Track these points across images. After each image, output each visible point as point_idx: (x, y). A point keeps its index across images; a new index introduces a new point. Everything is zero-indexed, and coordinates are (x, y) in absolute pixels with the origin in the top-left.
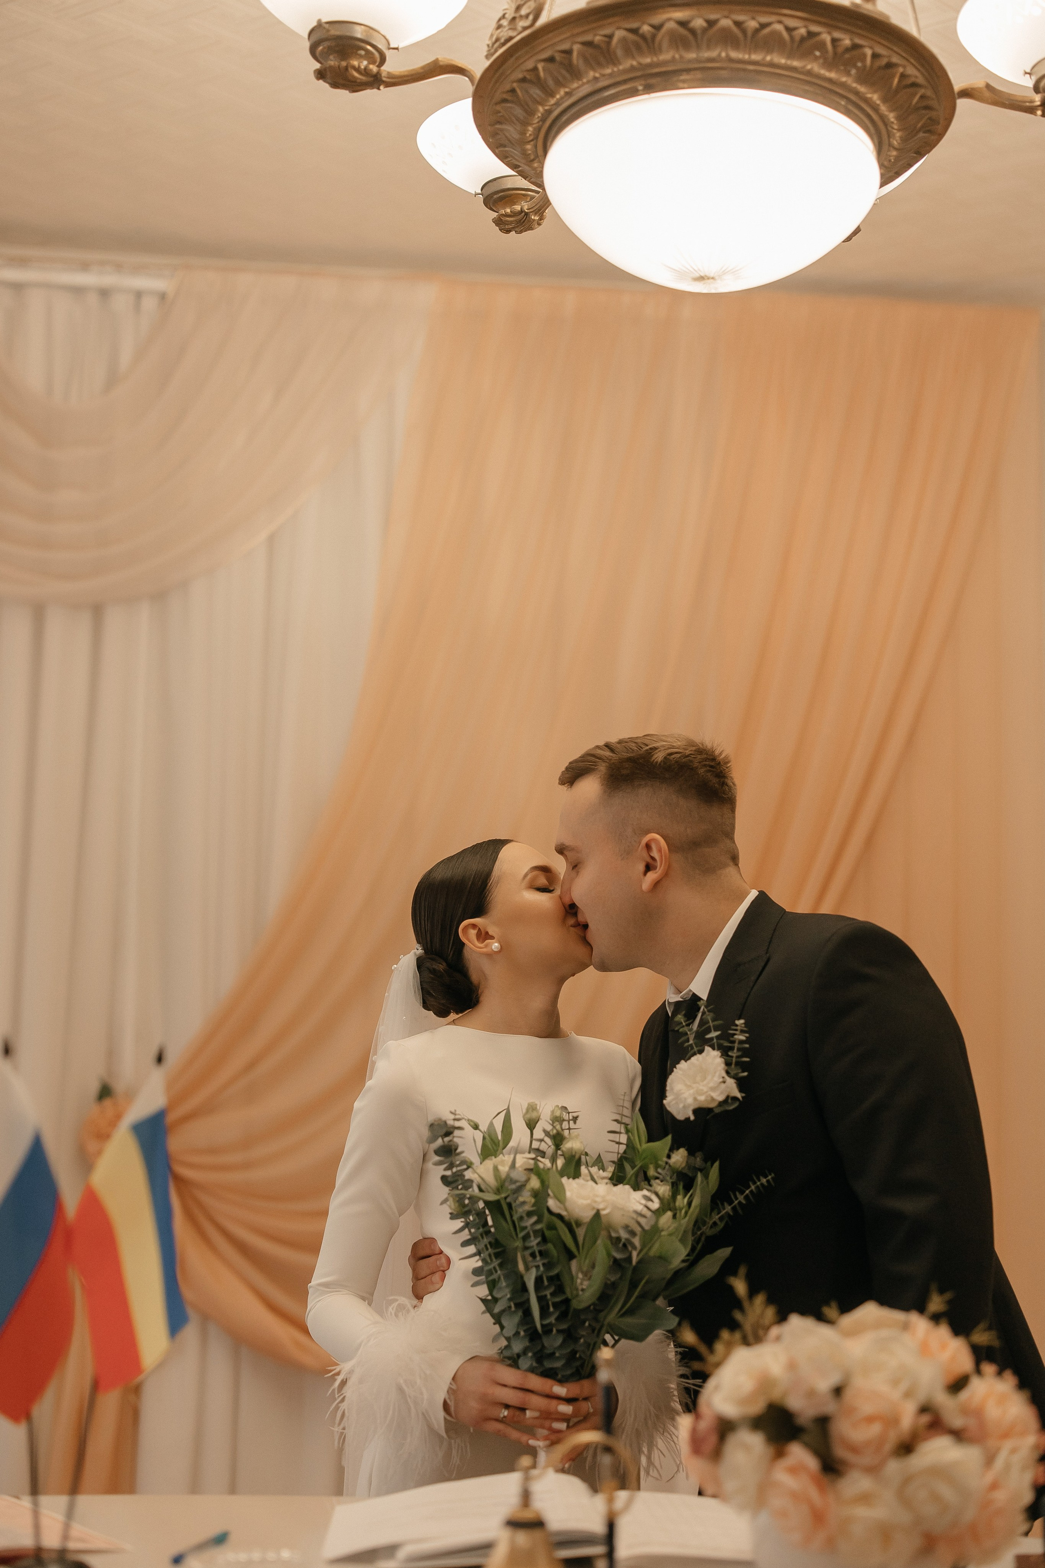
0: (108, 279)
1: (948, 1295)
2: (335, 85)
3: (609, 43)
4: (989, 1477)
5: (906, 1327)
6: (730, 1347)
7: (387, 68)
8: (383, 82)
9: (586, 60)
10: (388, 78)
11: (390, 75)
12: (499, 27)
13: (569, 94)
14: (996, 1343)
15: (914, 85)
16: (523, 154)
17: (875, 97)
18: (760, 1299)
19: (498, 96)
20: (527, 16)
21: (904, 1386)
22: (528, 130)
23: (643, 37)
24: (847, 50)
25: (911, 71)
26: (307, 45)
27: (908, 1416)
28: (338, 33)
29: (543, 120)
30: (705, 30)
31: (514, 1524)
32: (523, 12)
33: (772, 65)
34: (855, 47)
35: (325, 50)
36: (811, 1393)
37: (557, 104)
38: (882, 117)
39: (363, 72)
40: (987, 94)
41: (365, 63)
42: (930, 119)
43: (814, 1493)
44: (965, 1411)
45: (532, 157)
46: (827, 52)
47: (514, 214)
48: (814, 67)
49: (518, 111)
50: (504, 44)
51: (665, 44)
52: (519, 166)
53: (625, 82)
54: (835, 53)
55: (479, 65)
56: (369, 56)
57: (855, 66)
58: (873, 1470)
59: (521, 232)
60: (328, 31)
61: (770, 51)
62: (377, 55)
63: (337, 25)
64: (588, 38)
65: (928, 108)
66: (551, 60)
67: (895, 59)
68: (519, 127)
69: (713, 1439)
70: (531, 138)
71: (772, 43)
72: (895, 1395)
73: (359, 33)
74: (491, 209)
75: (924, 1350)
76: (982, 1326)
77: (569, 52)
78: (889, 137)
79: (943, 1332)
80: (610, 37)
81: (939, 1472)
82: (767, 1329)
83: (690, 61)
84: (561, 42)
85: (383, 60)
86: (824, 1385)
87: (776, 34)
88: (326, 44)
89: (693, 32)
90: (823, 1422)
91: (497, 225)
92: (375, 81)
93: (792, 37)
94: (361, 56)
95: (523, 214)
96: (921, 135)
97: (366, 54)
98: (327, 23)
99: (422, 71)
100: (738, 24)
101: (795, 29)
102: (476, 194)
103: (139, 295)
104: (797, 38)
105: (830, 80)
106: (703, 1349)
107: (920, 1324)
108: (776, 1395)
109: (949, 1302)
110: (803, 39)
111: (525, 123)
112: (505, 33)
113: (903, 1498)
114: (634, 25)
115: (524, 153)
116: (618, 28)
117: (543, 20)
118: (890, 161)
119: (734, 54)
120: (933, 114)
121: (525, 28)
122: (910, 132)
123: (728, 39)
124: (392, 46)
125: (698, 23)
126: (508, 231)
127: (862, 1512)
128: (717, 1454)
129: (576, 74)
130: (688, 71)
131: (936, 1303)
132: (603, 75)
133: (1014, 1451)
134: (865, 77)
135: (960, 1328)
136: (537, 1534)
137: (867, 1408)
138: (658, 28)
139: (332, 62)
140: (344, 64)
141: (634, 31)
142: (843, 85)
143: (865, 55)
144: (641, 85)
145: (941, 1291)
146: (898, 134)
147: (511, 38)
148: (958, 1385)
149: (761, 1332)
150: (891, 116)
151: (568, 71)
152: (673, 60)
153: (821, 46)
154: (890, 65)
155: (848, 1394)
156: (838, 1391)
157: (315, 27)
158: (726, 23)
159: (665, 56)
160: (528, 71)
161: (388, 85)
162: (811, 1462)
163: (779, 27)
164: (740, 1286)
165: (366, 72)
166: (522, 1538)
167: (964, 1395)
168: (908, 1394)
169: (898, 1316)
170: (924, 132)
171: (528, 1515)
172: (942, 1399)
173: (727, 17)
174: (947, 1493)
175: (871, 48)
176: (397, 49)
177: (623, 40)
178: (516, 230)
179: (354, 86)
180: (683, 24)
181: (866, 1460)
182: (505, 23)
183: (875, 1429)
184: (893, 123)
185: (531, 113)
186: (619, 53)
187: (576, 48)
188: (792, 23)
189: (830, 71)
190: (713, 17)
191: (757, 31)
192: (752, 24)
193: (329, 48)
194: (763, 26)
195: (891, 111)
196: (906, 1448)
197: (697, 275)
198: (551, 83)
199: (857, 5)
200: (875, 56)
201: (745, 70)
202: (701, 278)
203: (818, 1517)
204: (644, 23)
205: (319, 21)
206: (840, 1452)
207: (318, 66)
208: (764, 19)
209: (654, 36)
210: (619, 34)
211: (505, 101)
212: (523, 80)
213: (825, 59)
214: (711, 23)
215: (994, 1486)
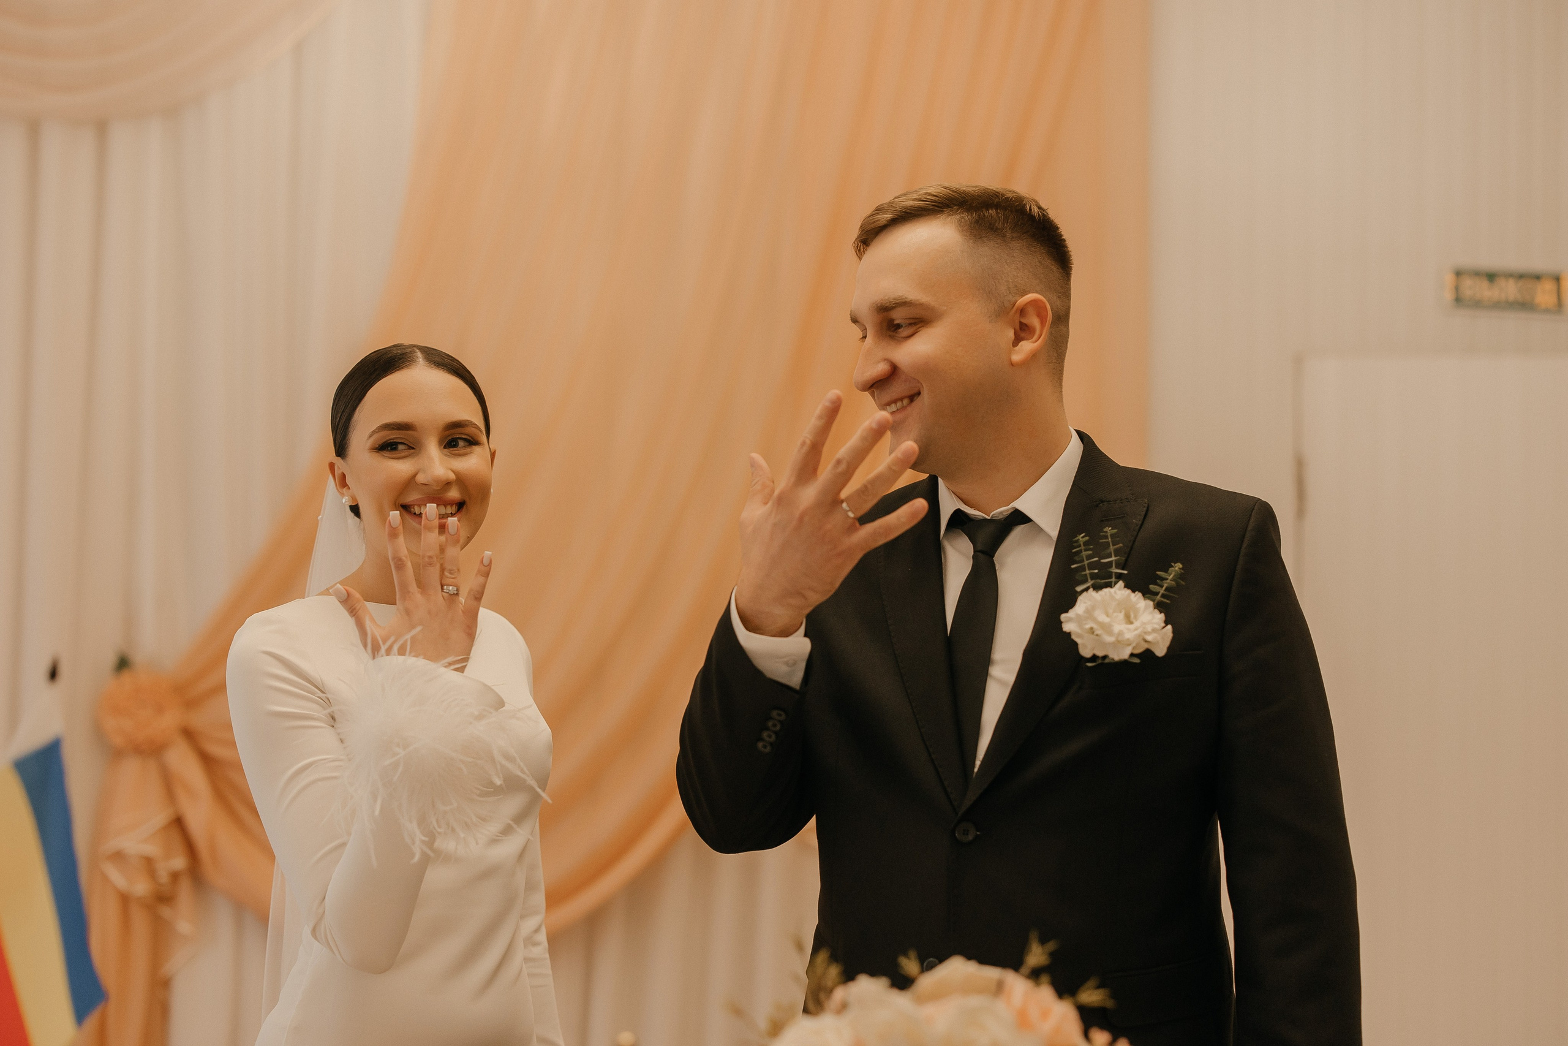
1: (1051, 946)
5: (999, 988)
14: (1110, 1004)
75: (1022, 1022)
76: (1092, 983)
79: (1046, 993)
82: (830, 991)
107: (1017, 984)
109: (1052, 955)
131: (1036, 956)
135: (1065, 989)
145: (1043, 941)
149: (822, 996)
169: (992, 973)
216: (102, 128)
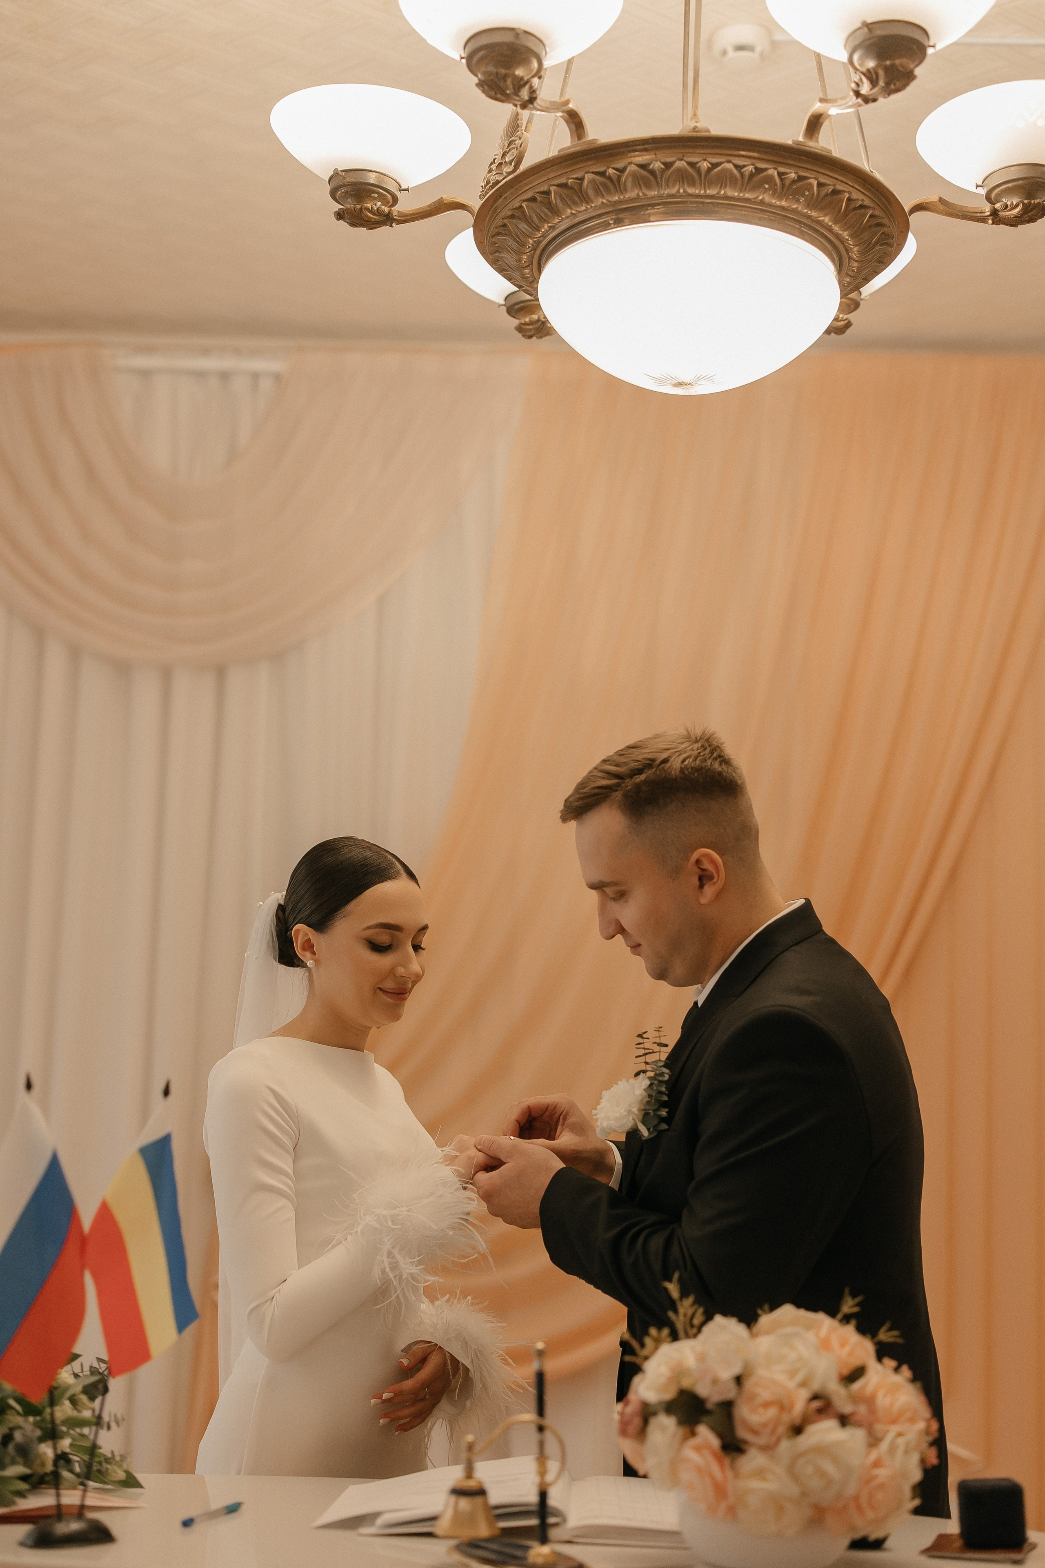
0: (227, 363)
1: (859, 1299)
2: (353, 225)
3: (581, 185)
4: (874, 1455)
6: (658, 1342)
7: (396, 209)
8: (395, 220)
9: (562, 198)
10: (399, 216)
11: (400, 214)
12: (490, 171)
13: (553, 228)
14: (899, 1341)
15: (862, 207)
16: (522, 278)
17: (827, 220)
18: (689, 1301)
19: (493, 230)
20: (511, 163)
21: (799, 1377)
22: (523, 258)
23: (610, 178)
24: (794, 182)
25: (856, 195)
26: (328, 188)
27: (800, 1402)
28: (352, 180)
29: (534, 249)
30: (663, 172)
31: (458, 1492)
32: (507, 159)
33: (726, 198)
34: (801, 178)
35: (343, 194)
36: (715, 1381)
37: (544, 236)
38: (837, 236)
39: (376, 213)
40: (941, 207)
41: (379, 204)
42: (883, 233)
43: (715, 1468)
44: (855, 1399)
45: (531, 279)
46: (776, 184)
47: (532, 323)
48: (767, 198)
49: (512, 243)
50: (492, 187)
51: (629, 184)
52: (523, 287)
53: (599, 216)
54: (783, 185)
55: (476, 204)
56: (381, 197)
57: (803, 195)
58: (768, 1449)
59: (541, 337)
60: (344, 178)
61: (723, 185)
62: (389, 196)
63: (352, 173)
64: (562, 180)
65: (879, 225)
66: (533, 199)
67: (840, 187)
68: (515, 256)
69: (637, 1421)
70: (527, 264)
71: (725, 179)
72: (791, 1384)
73: (372, 179)
74: (514, 317)
75: (825, 1345)
77: (547, 193)
78: (847, 251)
79: (849, 1332)
80: (582, 179)
81: (821, 1450)
83: (653, 197)
84: (539, 185)
85: (395, 200)
86: (727, 1374)
87: (726, 174)
88: (343, 190)
89: (653, 173)
90: (727, 1406)
91: (520, 332)
92: (388, 219)
93: (742, 174)
94: (374, 198)
95: (540, 322)
96: (878, 247)
97: (378, 196)
98: (343, 171)
99: (429, 209)
100: (692, 165)
101: (744, 166)
102: (500, 305)
103: (256, 376)
104: (747, 174)
105: (783, 208)
106: (635, 1344)
108: (686, 1383)
110: (752, 175)
111: (519, 253)
112: (493, 178)
113: (792, 1472)
114: (601, 169)
115: (523, 276)
116: (587, 173)
117: (523, 167)
118: (853, 271)
119: (690, 190)
120: (885, 229)
121: (509, 174)
122: (867, 248)
123: (683, 177)
124: (403, 187)
125: (657, 165)
126: (530, 337)
127: (755, 1484)
128: (642, 1433)
129: (555, 211)
130: (653, 206)
131: (849, 1306)
132: (580, 212)
133: (900, 1435)
134: (813, 204)
136: (478, 1500)
137: (765, 1395)
138: (622, 171)
139: (350, 204)
140: (359, 206)
141: (602, 174)
142: (795, 211)
143: (811, 185)
144: (612, 219)
146: (856, 249)
147: (498, 182)
148: (855, 1375)
150: (845, 235)
151: (549, 209)
152: (638, 198)
153: (769, 180)
154: (835, 192)
155: (749, 1384)
156: (739, 1380)
157: (333, 175)
158: (680, 164)
159: (632, 194)
160: (514, 209)
161: (399, 222)
162: (715, 1442)
163: (729, 166)
164: (673, 1289)
165: (379, 212)
166: (464, 1504)
167: (856, 1386)
168: (803, 1384)
170: (881, 245)
171: (472, 1484)
172: (835, 1389)
173: (681, 160)
174: (830, 1468)
175: (816, 179)
176: (407, 190)
177: (593, 182)
178: (537, 336)
179: (371, 225)
180: (643, 166)
181: (762, 1440)
182: (494, 167)
183: (772, 1412)
184: (848, 240)
185: (523, 245)
186: (591, 193)
187: (552, 189)
188: (740, 162)
189: (780, 199)
190: (669, 160)
191: (709, 170)
192: (705, 165)
193: (346, 192)
194: (715, 165)
195: (845, 230)
196: (797, 1430)
197: (674, 382)
198: (535, 219)
199: (799, 143)
200: (820, 185)
201: (703, 203)
202: (680, 384)
203: (720, 1491)
204: (608, 168)
205: (336, 170)
206: (742, 1433)
207: (337, 207)
208: (715, 160)
209: (619, 178)
210: (588, 177)
211: (499, 234)
212: (512, 217)
213: (775, 191)
214: (668, 165)
215: (877, 1464)
216: (221, 672)
